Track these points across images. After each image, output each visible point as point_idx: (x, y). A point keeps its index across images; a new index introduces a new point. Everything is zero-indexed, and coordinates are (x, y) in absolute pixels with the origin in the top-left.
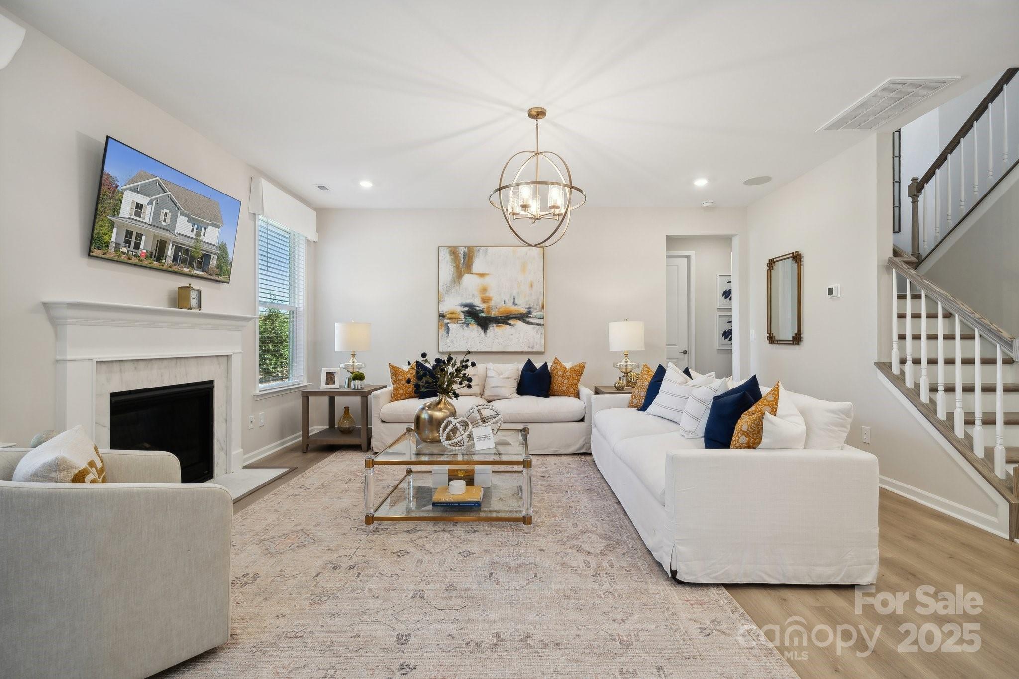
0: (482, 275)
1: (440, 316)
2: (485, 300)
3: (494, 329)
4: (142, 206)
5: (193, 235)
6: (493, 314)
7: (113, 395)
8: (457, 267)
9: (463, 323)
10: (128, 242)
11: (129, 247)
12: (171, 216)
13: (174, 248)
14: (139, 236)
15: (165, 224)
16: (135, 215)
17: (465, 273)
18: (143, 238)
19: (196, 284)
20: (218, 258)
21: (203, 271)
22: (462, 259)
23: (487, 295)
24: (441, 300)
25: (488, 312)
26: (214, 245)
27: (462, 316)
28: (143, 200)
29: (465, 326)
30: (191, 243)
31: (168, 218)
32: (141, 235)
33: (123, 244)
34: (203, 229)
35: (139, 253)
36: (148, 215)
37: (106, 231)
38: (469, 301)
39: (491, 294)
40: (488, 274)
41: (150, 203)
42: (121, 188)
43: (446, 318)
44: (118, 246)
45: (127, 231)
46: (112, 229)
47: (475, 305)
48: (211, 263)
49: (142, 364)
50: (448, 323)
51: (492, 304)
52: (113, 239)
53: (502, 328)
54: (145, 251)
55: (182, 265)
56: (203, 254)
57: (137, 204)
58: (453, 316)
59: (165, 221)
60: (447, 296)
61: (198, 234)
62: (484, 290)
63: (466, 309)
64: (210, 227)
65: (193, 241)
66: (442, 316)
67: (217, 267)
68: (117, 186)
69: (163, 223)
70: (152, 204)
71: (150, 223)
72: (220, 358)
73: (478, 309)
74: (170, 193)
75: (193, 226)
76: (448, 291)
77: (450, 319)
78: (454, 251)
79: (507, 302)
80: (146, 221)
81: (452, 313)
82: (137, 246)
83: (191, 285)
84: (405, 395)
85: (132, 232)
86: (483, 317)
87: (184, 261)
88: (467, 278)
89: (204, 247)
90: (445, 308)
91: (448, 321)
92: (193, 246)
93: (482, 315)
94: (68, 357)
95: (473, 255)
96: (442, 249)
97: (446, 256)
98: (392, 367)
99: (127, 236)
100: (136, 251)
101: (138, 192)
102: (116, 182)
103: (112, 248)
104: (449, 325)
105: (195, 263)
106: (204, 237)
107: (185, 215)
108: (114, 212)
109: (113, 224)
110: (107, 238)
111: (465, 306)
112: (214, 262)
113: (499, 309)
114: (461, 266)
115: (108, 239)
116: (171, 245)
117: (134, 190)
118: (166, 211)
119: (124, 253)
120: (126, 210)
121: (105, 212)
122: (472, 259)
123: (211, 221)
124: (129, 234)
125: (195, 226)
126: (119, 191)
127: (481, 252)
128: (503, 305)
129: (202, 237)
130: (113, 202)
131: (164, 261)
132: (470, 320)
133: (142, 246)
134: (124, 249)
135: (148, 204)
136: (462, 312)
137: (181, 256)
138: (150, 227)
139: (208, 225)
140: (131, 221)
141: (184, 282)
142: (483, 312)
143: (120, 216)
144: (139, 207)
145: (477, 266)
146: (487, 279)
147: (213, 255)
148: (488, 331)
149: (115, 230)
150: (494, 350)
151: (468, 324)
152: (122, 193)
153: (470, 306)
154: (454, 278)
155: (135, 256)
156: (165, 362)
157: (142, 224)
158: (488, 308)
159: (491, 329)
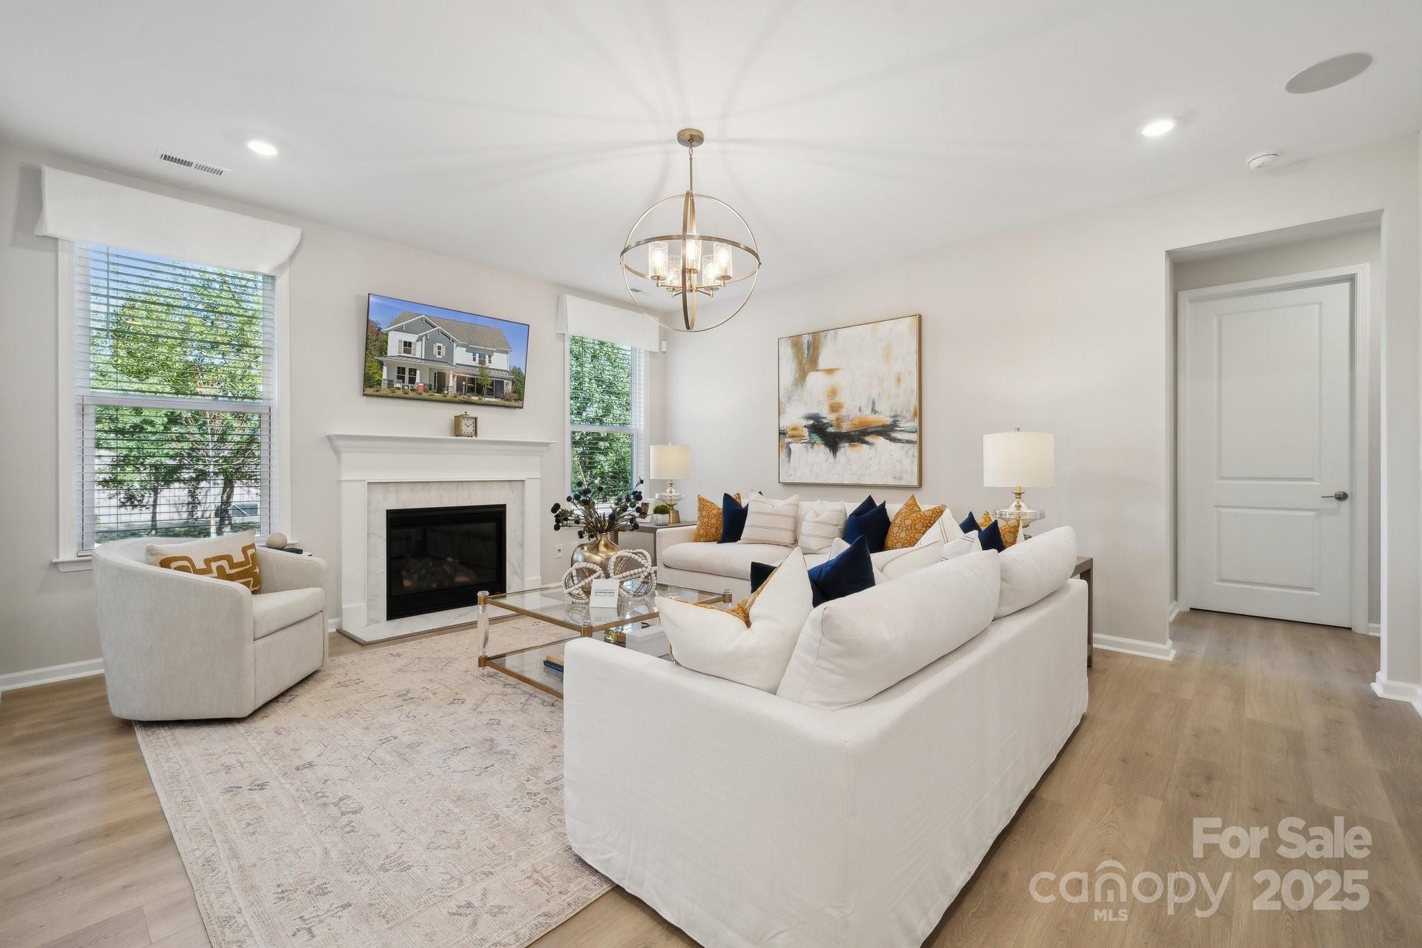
0: (830, 371)
1: (780, 434)
2: (835, 408)
3: (845, 449)
4: (410, 343)
5: (476, 363)
6: (845, 428)
7: (389, 512)
8: (800, 364)
9: (806, 443)
10: (401, 378)
11: (404, 382)
12: (446, 348)
13: (455, 378)
14: (413, 371)
15: (441, 357)
16: (404, 352)
17: (808, 371)
18: (418, 372)
19: (472, 411)
20: (513, 383)
21: (496, 398)
22: (806, 351)
23: (837, 400)
24: (782, 411)
25: (839, 426)
26: (504, 371)
27: (806, 432)
28: (411, 338)
29: (809, 446)
30: (476, 372)
31: (443, 351)
32: (415, 370)
33: (396, 380)
34: (487, 357)
35: (415, 387)
36: (419, 350)
37: (376, 371)
38: (814, 411)
39: (842, 398)
40: (837, 369)
41: (420, 339)
42: (384, 330)
43: (787, 436)
44: (390, 383)
45: (399, 368)
46: (382, 368)
47: (823, 416)
48: (505, 388)
49: (419, 487)
50: (789, 443)
51: (843, 412)
52: (385, 376)
53: (857, 448)
54: (422, 385)
55: (469, 394)
56: (493, 381)
57: (405, 343)
58: (795, 433)
59: (439, 354)
60: (788, 405)
61: (482, 362)
62: (833, 393)
63: (811, 422)
64: (495, 354)
65: (477, 369)
66: (782, 433)
67: (514, 392)
68: (380, 329)
69: (438, 356)
70: (422, 340)
71: (423, 358)
72: (513, 483)
73: (825, 421)
74: (440, 327)
75: (474, 355)
76: (789, 398)
77: (792, 437)
78: (796, 342)
79: (863, 409)
80: (418, 356)
81: (794, 429)
82: (412, 381)
83: (467, 414)
84: (706, 536)
85: (404, 369)
86: (832, 433)
87: (471, 390)
88: (813, 377)
89: (493, 373)
90: (786, 423)
91: (790, 440)
92: (478, 374)
93: (831, 430)
94: (342, 479)
95: (820, 343)
96: (783, 341)
97: (787, 351)
98: (701, 500)
99: (399, 372)
100: (412, 385)
101: (403, 331)
102: (379, 326)
103: (384, 385)
104: (791, 446)
105: (485, 390)
106: (489, 364)
107: (463, 346)
108: (381, 353)
109: (381, 364)
110: (377, 377)
111: (809, 418)
112: (508, 388)
113: (852, 420)
114: (804, 361)
115: (379, 378)
116: (451, 376)
117: (400, 330)
118: (438, 344)
119: (399, 389)
120: (394, 349)
121: (371, 354)
122: (818, 348)
123: (495, 348)
124: (401, 370)
125: (477, 355)
126: (382, 333)
127: (829, 337)
128: (859, 414)
129: (487, 364)
130: (378, 343)
131: (446, 392)
132: (816, 438)
133: (418, 380)
134: (398, 385)
135: (417, 341)
136: (805, 427)
137: (465, 385)
138: (423, 361)
139: (493, 352)
140: (400, 358)
141: (459, 410)
142: (831, 426)
143: (388, 355)
144: (407, 345)
145: (825, 360)
146: (837, 378)
147: (505, 381)
148: (838, 454)
149: (385, 368)
150: (846, 482)
151: (813, 444)
152: (387, 335)
153: (816, 418)
154: (797, 380)
155: (412, 390)
156: (445, 486)
157: (414, 360)
158: (838, 419)
159: (842, 450)
